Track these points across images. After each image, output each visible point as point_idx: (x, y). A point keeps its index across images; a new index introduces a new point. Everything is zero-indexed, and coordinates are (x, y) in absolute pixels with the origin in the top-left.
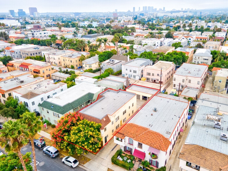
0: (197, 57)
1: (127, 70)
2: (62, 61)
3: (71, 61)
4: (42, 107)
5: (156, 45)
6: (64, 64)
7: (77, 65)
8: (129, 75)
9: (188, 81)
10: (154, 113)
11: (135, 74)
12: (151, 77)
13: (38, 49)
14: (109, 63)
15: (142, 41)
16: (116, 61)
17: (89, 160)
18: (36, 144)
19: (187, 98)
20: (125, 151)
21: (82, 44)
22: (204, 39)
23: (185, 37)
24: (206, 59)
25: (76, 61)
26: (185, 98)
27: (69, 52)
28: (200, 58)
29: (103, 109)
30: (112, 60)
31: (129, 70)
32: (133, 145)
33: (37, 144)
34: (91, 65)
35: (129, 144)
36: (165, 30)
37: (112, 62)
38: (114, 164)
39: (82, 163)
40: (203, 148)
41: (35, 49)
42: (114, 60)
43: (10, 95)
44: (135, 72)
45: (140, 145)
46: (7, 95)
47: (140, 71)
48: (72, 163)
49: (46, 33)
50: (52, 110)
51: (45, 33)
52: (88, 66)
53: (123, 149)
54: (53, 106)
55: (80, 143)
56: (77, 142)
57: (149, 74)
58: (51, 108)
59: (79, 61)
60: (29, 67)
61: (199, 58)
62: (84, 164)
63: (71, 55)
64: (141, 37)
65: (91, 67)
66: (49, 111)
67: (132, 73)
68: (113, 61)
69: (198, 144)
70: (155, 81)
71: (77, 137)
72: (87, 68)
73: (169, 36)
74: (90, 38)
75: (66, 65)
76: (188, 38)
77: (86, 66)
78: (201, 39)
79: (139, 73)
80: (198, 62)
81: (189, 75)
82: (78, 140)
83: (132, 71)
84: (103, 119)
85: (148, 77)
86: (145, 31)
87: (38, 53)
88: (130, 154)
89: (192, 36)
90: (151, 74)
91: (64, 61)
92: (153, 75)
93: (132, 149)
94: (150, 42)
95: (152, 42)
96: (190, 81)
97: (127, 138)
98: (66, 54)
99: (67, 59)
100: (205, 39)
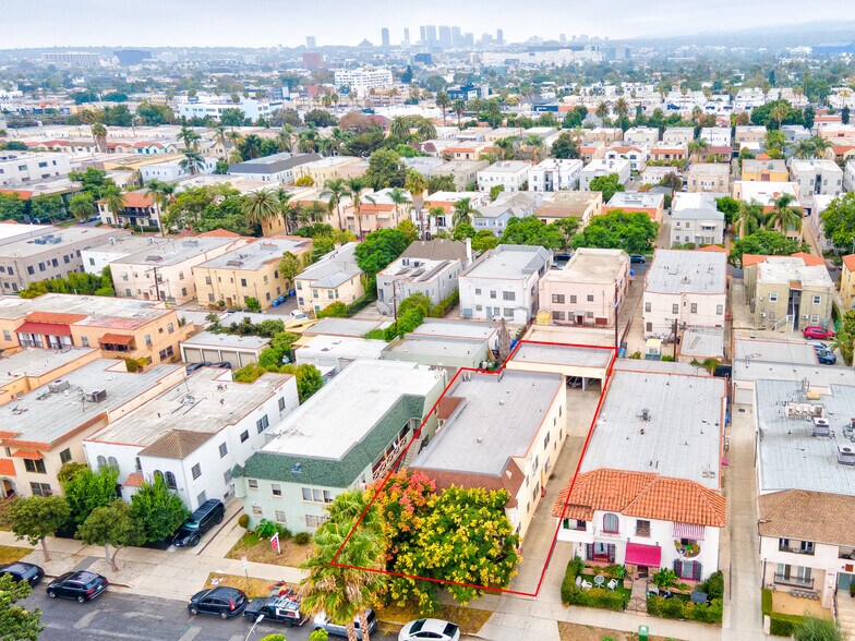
0: (683, 224)
1: (478, 291)
2: (201, 283)
3: (243, 280)
4: (247, 479)
5: (531, 188)
6: (211, 297)
7: (268, 294)
8: (489, 309)
9: (689, 307)
10: (646, 425)
11: (510, 304)
12: (566, 308)
13: (59, 241)
14: (408, 275)
15: (479, 174)
16: (429, 265)
17: (488, 614)
18: (278, 613)
19: (701, 362)
20: (588, 558)
21: (265, 206)
22: (676, 155)
23: (615, 149)
24: (708, 228)
25: (265, 278)
26: (694, 363)
27: (219, 246)
28: (692, 224)
29: (479, 442)
30: (412, 260)
31: (486, 293)
32: (617, 533)
33: (281, 612)
34: (336, 291)
35: (605, 531)
36: (537, 125)
37: (414, 270)
38: (571, 604)
39: (467, 630)
40: (809, 493)
41: (38, 242)
42: (421, 260)
43: (66, 456)
44: (509, 296)
45: (643, 527)
46: (53, 463)
47: (528, 292)
48: (441, 637)
49: (50, 164)
50: (299, 481)
51: (43, 165)
52: (323, 294)
53: (583, 555)
54: (298, 464)
55: (463, 565)
56: (453, 565)
57: (560, 299)
58: (293, 474)
59: (276, 276)
60: (77, 330)
61: (688, 225)
62: (475, 630)
63: (232, 257)
64: (463, 156)
65: (337, 296)
66: (284, 486)
67: (500, 302)
68: (417, 264)
69: (795, 487)
70: (580, 318)
71: (448, 548)
72: (323, 302)
73: (564, 150)
74: (266, 175)
75: (217, 299)
76: (628, 155)
77: (316, 296)
78: (667, 156)
79: (523, 299)
80: (687, 239)
81: (686, 288)
82: (456, 556)
83: (500, 295)
84: (504, 474)
85: (558, 307)
86: (469, 130)
87: (61, 261)
88: (607, 565)
89: (636, 146)
90: (567, 299)
91: (209, 282)
92: (574, 299)
93: (614, 546)
94: (508, 174)
95: (516, 176)
96: (694, 309)
97: (599, 515)
98: (210, 255)
99: (226, 274)
100: (680, 156)
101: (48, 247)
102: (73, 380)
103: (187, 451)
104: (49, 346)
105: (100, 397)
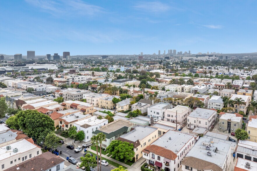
1: (151, 111)
3: (107, 103)
4: (94, 134)
5: (178, 91)
6: (101, 105)
7: (111, 107)
8: (153, 116)
9: (198, 122)
10: (169, 141)
11: (158, 115)
12: (171, 118)
13: (80, 92)
15: (165, 87)
16: (143, 104)
22: (222, 87)
23: (204, 83)
24: (218, 105)
25: (111, 103)
27: (105, 96)
29: (135, 137)
30: (140, 103)
31: (153, 112)
32: (154, 159)
35: (152, 158)
36: (187, 76)
37: (139, 105)
41: (77, 92)
42: (142, 103)
43: (71, 125)
44: (158, 113)
45: (159, 158)
46: (69, 126)
49: (83, 78)
51: (82, 78)
52: (120, 107)
53: (148, 163)
57: (169, 116)
59: (113, 103)
60: (78, 107)
61: (212, 104)
63: (107, 98)
64: (165, 82)
65: (123, 108)
67: (156, 115)
68: (140, 104)
69: (191, 156)
70: (174, 121)
73: (191, 83)
74: (120, 83)
75: (102, 106)
76: (208, 86)
77: (119, 108)
78: (219, 87)
79: (161, 114)
80: (212, 108)
81: (199, 117)
83: (156, 113)
84: (136, 142)
85: (169, 118)
86: (169, 76)
87: (80, 96)
88: (153, 166)
89: (211, 83)
90: (171, 116)
91: (101, 102)
92: (172, 116)
93: (154, 162)
94: (173, 88)
95: (174, 88)
96: (200, 122)
97: (151, 153)
98: (103, 97)
99: (104, 101)
101: (79, 93)
102: (75, 114)
103: (87, 128)
104: (74, 109)
105: (78, 117)
